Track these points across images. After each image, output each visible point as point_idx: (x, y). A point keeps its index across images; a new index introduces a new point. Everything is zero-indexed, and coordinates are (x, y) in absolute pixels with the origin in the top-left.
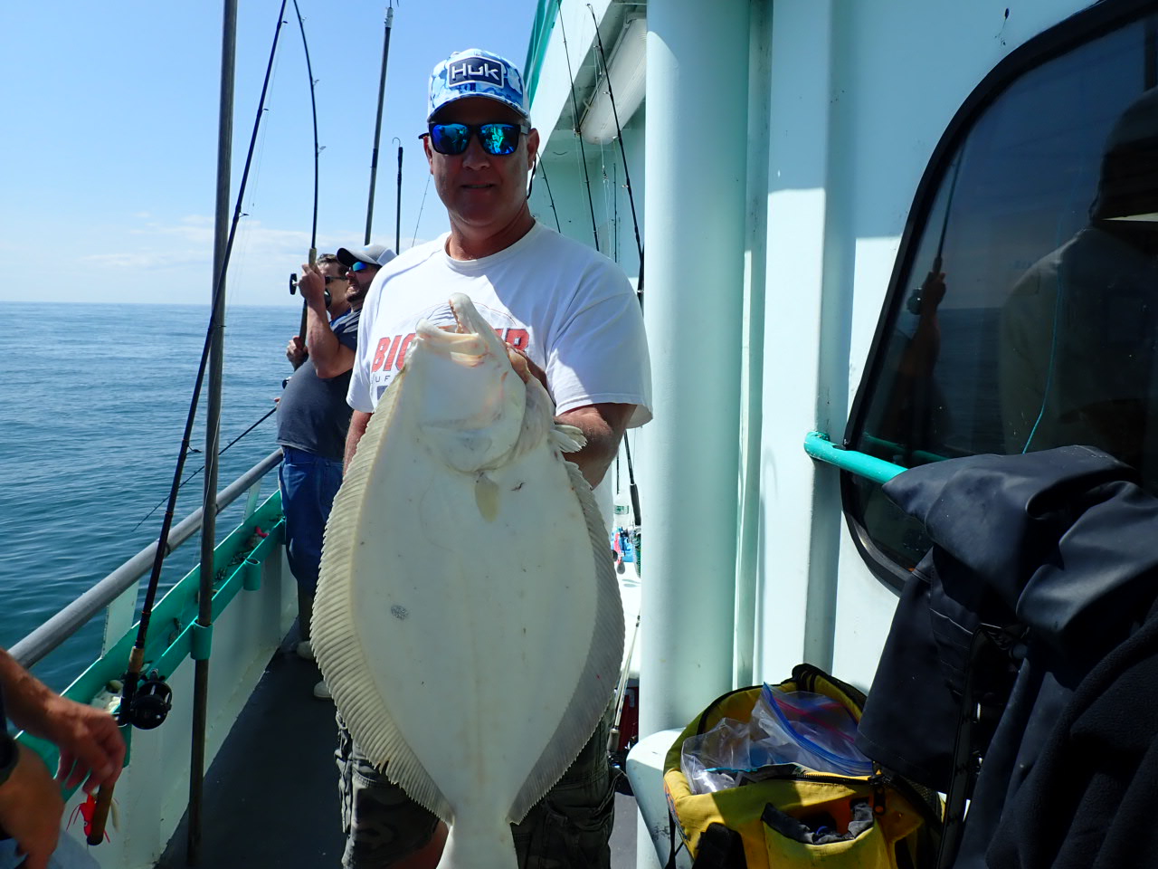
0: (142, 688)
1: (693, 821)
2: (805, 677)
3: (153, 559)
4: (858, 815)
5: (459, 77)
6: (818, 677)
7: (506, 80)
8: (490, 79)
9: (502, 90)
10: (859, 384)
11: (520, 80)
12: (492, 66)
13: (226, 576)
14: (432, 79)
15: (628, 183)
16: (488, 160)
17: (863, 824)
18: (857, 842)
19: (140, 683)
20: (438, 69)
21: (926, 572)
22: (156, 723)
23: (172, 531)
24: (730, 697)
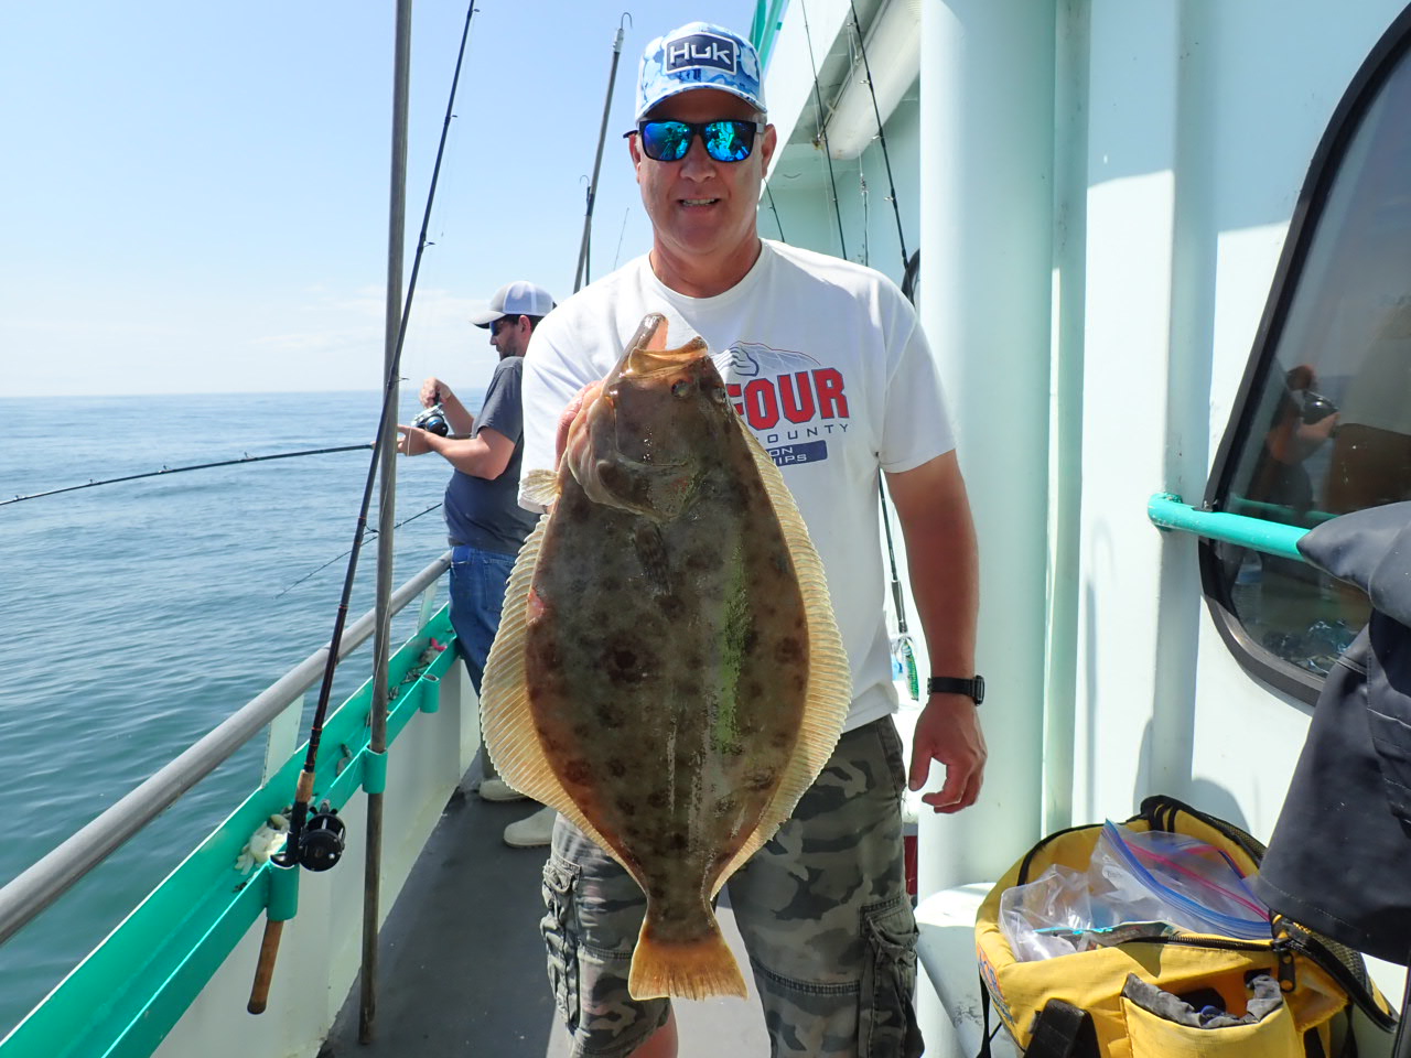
0: (311, 822)
1: (1022, 997)
2: (1161, 812)
3: (324, 667)
4: (1259, 991)
5: (679, 61)
6: (1180, 812)
7: (739, 63)
8: (719, 63)
9: (733, 77)
10: (1225, 426)
11: (756, 63)
12: (723, 45)
13: (400, 695)
14: (643, 62)
15: (893, 194)
16: (714, 168)
17: (1268, 1003)
18: (1263, 1026)
19: (309, 816)
20: (652, 49)
21: (1361, 661)
22: (330, 864)
23: (345, 633)
24: (1058, 838)
